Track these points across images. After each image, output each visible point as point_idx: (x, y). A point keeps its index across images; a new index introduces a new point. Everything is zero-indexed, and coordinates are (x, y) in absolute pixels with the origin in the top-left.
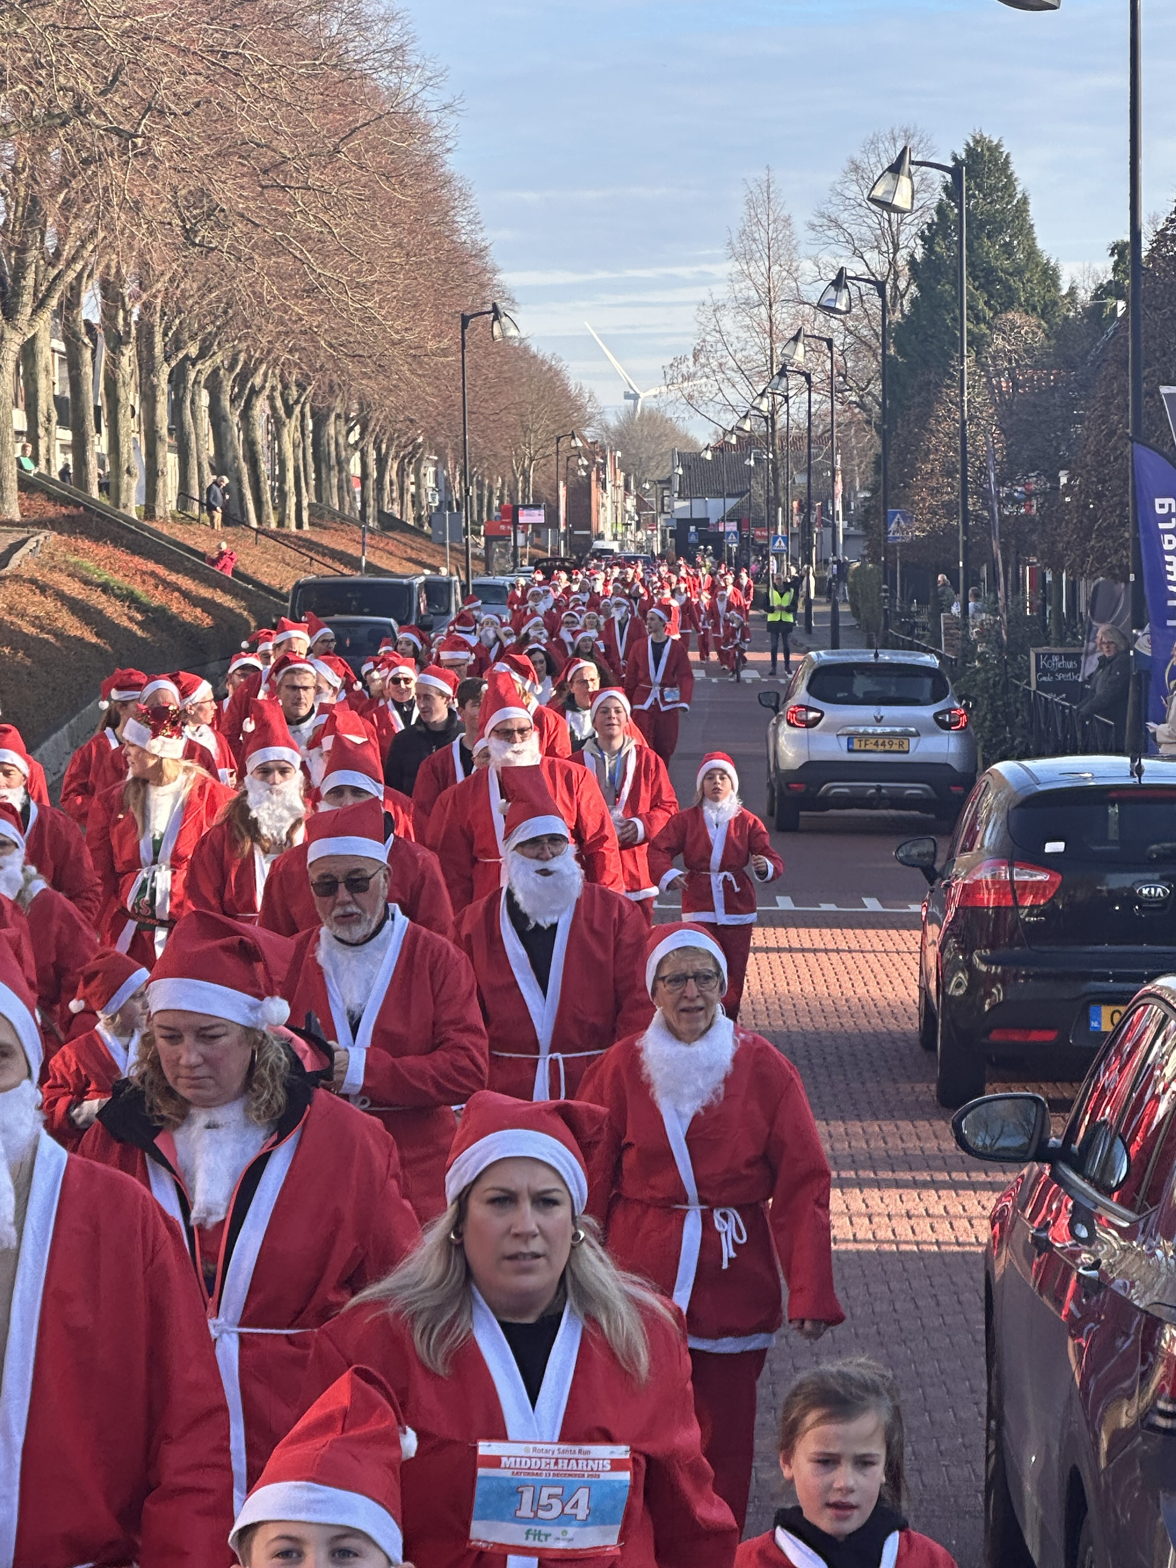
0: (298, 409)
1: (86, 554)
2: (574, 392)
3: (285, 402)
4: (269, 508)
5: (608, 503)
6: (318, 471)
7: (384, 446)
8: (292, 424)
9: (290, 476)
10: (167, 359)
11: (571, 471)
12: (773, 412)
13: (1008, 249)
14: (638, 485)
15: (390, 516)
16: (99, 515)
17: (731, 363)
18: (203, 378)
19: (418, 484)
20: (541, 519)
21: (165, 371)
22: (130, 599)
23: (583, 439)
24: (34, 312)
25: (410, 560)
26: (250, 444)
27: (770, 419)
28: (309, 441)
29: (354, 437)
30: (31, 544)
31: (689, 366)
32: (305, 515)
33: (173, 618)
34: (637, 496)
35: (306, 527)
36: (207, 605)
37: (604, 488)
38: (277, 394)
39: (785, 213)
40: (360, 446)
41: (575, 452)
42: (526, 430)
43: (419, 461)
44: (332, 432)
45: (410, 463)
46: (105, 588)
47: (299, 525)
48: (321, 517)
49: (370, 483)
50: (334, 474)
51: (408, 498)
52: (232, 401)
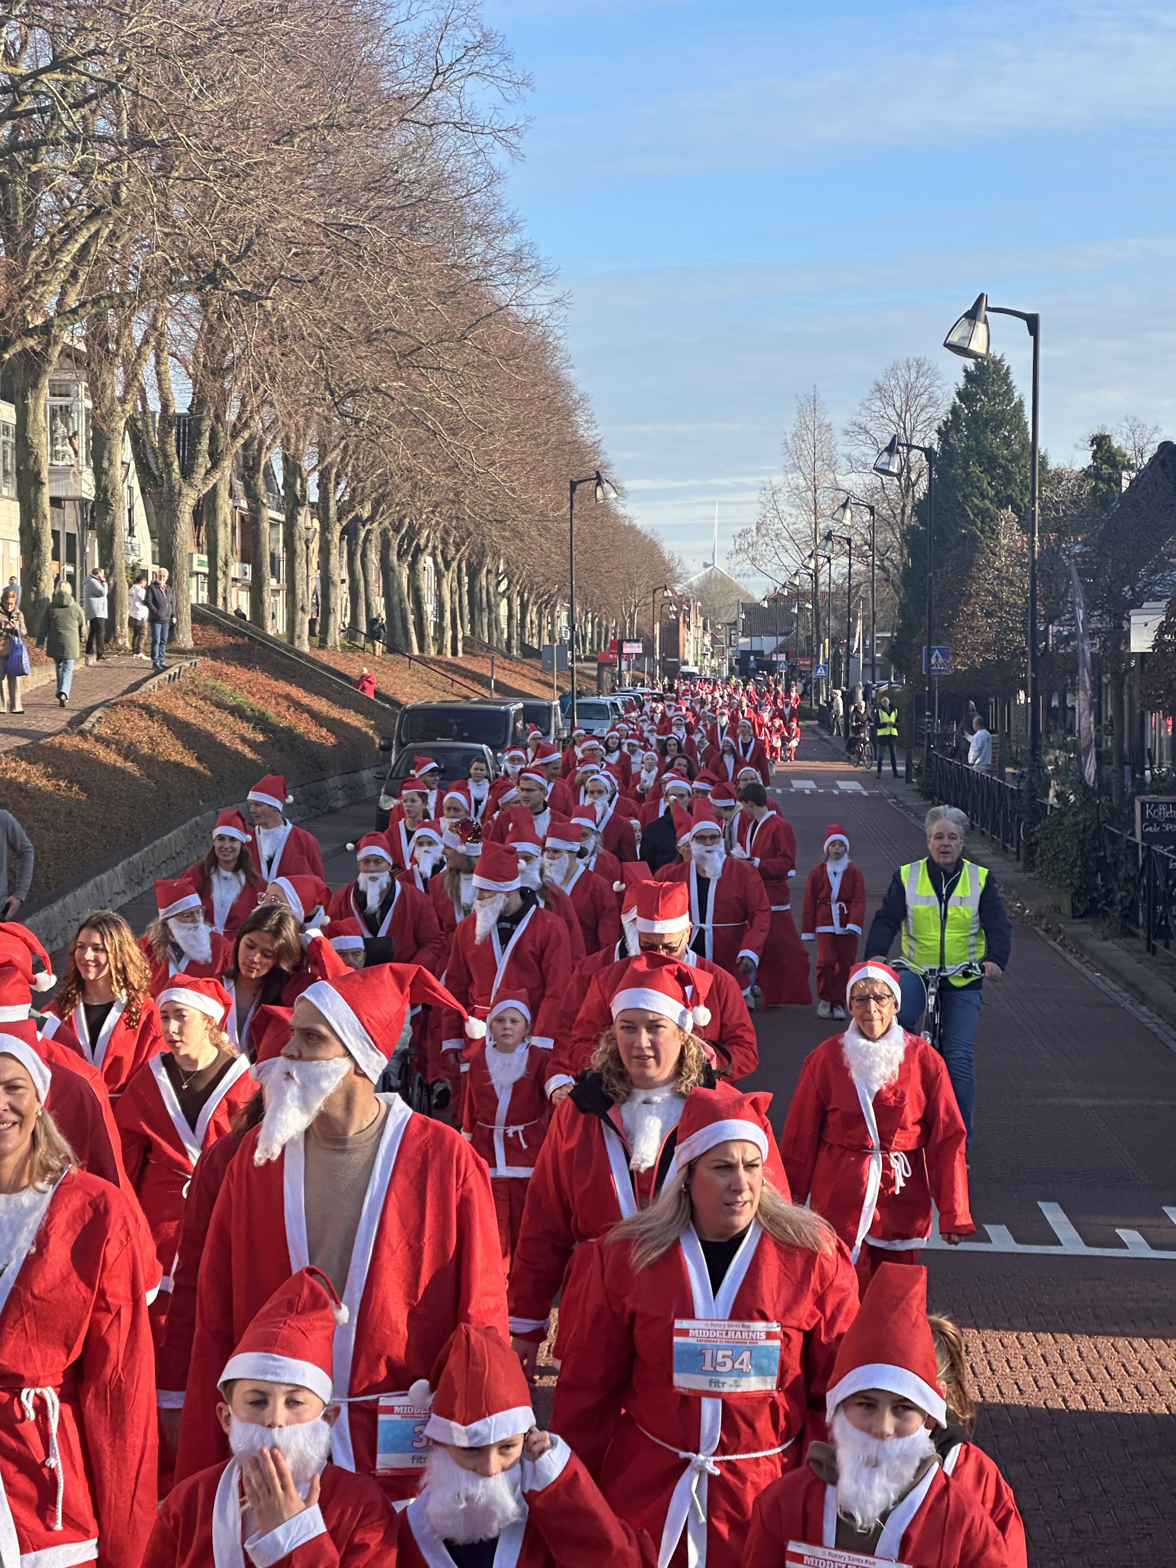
0: (455, 564)
1: (229, 678)
2: (667, 556)
3: (444, 558)
4: (429, 640)
5: (691, 639)
6: (472, 612)
7: (526, 595)
8: (449, 577)
9: (448, 615)
10: (339, 520)
11: (664, 616)
12: (817, 570)
14: (713, 626)
15: (529, 647)
17: (785, 534)
18: (373, 536)
19: (552, 623)
20: (640, 651)
21: (337, 529)
23: (673, 591)
25: (538, 681)
26: (416, 590)
27: (815, 577)
28: (465, 589)
29: (501, 588)
31: (753, 536)
32: (460, 645)
33: (298, 737)
34: (712, 634)
35: (460, 654)
36: (334, 725)
37: (689, 628)
38: (438, 552)
39: (827, 421)
40: (508, 593)
41: (667, 601)
42: (633, 585)
43: (554, 607)
44: (484, 583)
45: (546, 608)
47: (455, 653)
48: (472, 647)
49: (515, 623)
50: (485, 614)
51: (544, 633)
52: (400, 556)
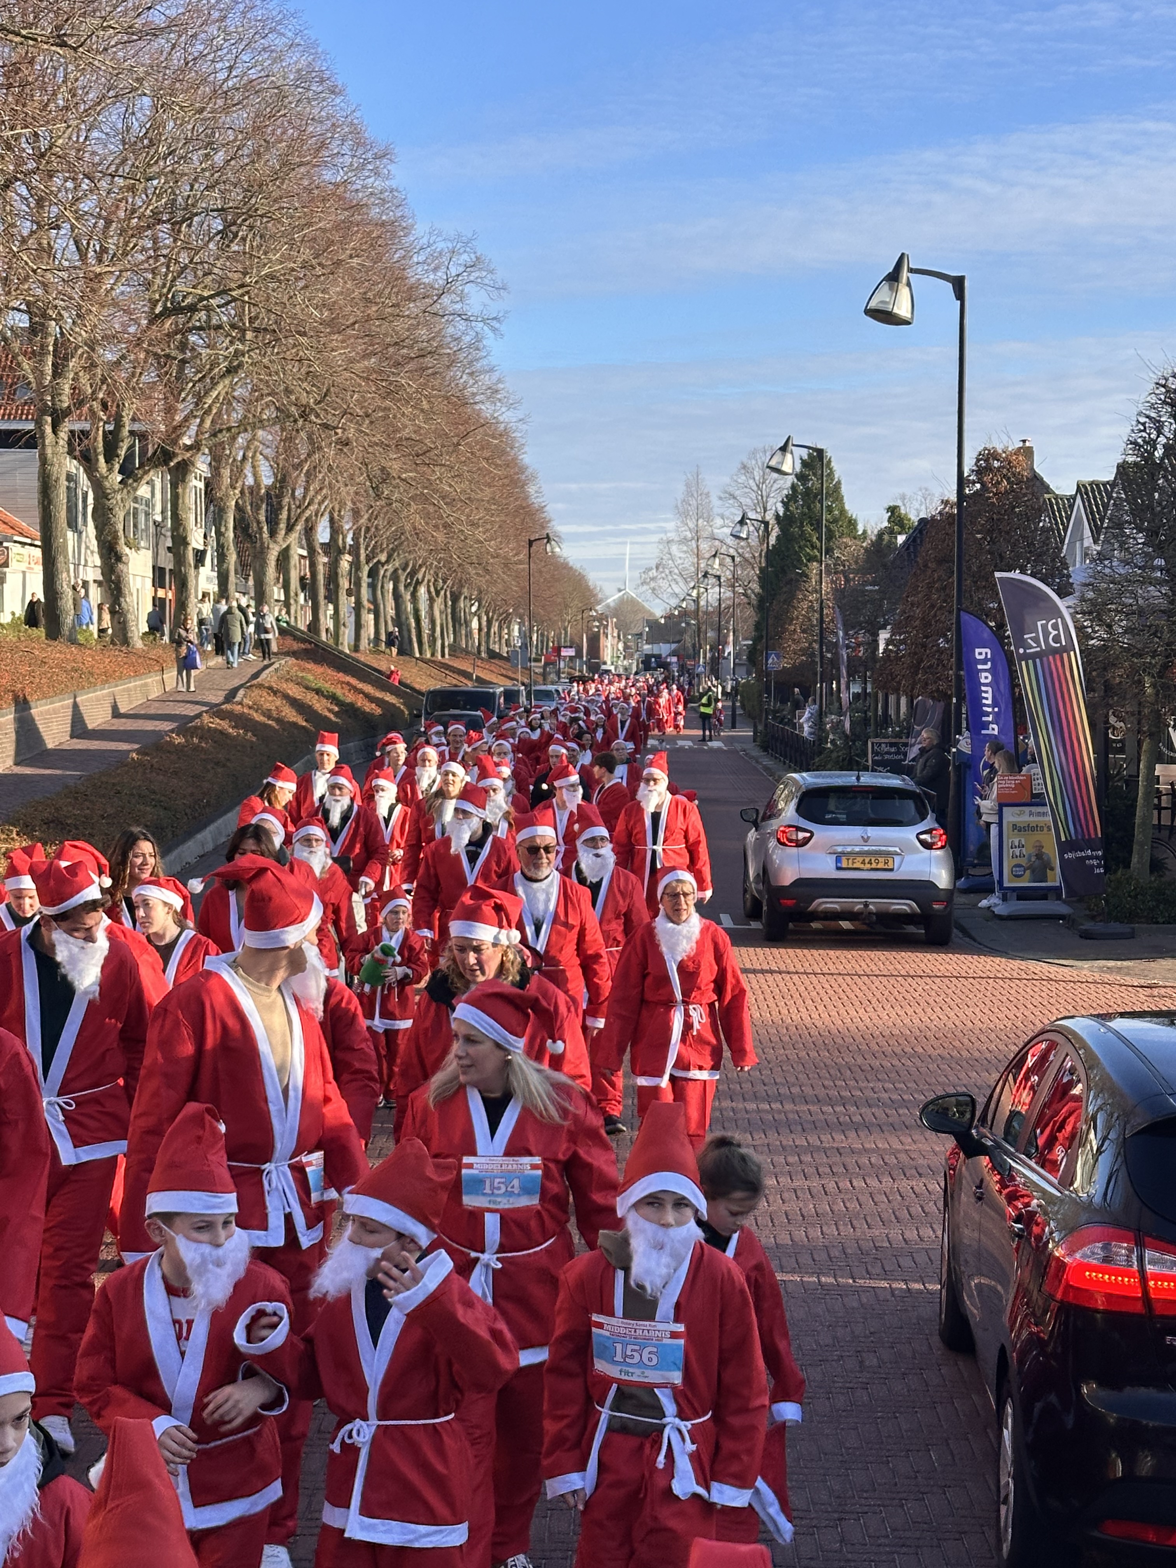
0: (442, 593)
1: (309, 671)
3: (435, 589)
4: (426, 646)
5: (609, 645)
6: (454, 627)
7: (491, 614)
8: (439, 601)
9: (438, 629)
10: (367, 563)
11: (589, 629)
12: (698, 597)
13: (830, 510)
14: (625, 636)
15: (493, 651)
16: (323, 649)
17: (676, 571)
18: (388, 574)
19: (509, 634)
20: (573, 654)
21: (366, 569)
22: (333, 698)
23: (596, 611)
24: (286, 534)
25: (502, 675)
26: (416, 611)
27: (697, 601)
28: (449, 610)
29: (474, 609)
30: (276, 666)
31: (654, 573)
32: (446, 650)
33: (358, 709)
34: (624, 642)
35: (447, 656)
36: (379, 702)
37: (607, 637)
38: (431, 584)
39: (706, 491)
40: (478, 613)
41: (592, 619)
42: (567, 606)
43: (510, 622)
44: (462, 606)
45: (504, 623)
46: (318, 692)
47: (443, 655)
48: (455, 651)
49: (483, 634)
50: (464, 627)
51: (503, 641)
52: (406, 587)
